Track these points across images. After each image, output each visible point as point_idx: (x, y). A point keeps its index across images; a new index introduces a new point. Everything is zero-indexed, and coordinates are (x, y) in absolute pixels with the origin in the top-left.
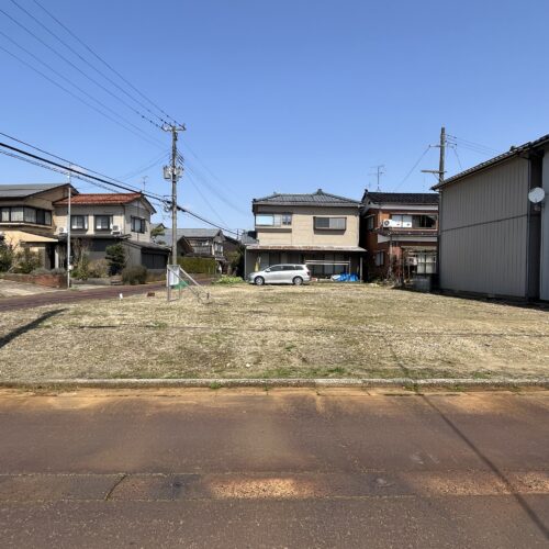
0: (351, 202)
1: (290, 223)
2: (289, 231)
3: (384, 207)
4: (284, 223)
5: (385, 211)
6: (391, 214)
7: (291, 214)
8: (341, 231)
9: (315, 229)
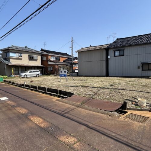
0: (37, 51)
2: (21, 59)
6: (51, 56)
8: (36, 60)
9: (29, 59)
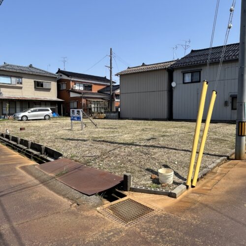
0: (50, 74)
1: (21, 83)
2: (21, 88)
3: (72, 79)
4: (18, 83)
5: (73, 81)
6: (75, 82)
7: (22, 78)
8: (49, 90)
9: (35, 88)
